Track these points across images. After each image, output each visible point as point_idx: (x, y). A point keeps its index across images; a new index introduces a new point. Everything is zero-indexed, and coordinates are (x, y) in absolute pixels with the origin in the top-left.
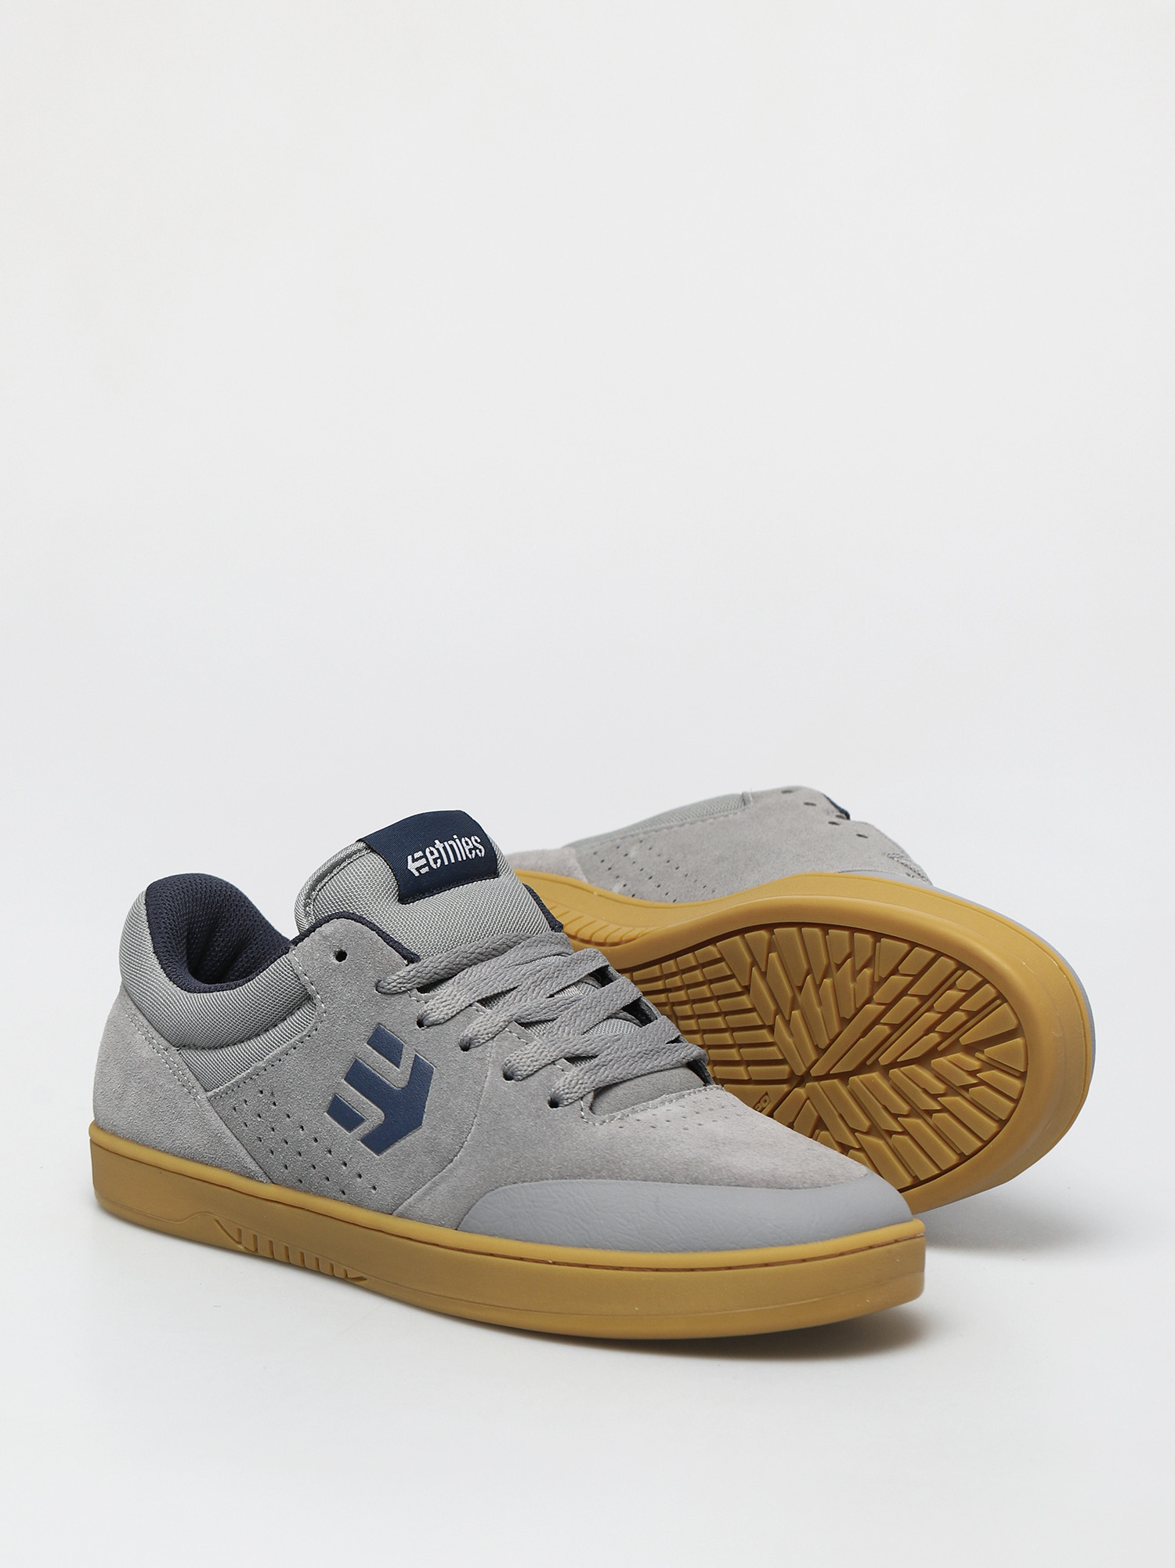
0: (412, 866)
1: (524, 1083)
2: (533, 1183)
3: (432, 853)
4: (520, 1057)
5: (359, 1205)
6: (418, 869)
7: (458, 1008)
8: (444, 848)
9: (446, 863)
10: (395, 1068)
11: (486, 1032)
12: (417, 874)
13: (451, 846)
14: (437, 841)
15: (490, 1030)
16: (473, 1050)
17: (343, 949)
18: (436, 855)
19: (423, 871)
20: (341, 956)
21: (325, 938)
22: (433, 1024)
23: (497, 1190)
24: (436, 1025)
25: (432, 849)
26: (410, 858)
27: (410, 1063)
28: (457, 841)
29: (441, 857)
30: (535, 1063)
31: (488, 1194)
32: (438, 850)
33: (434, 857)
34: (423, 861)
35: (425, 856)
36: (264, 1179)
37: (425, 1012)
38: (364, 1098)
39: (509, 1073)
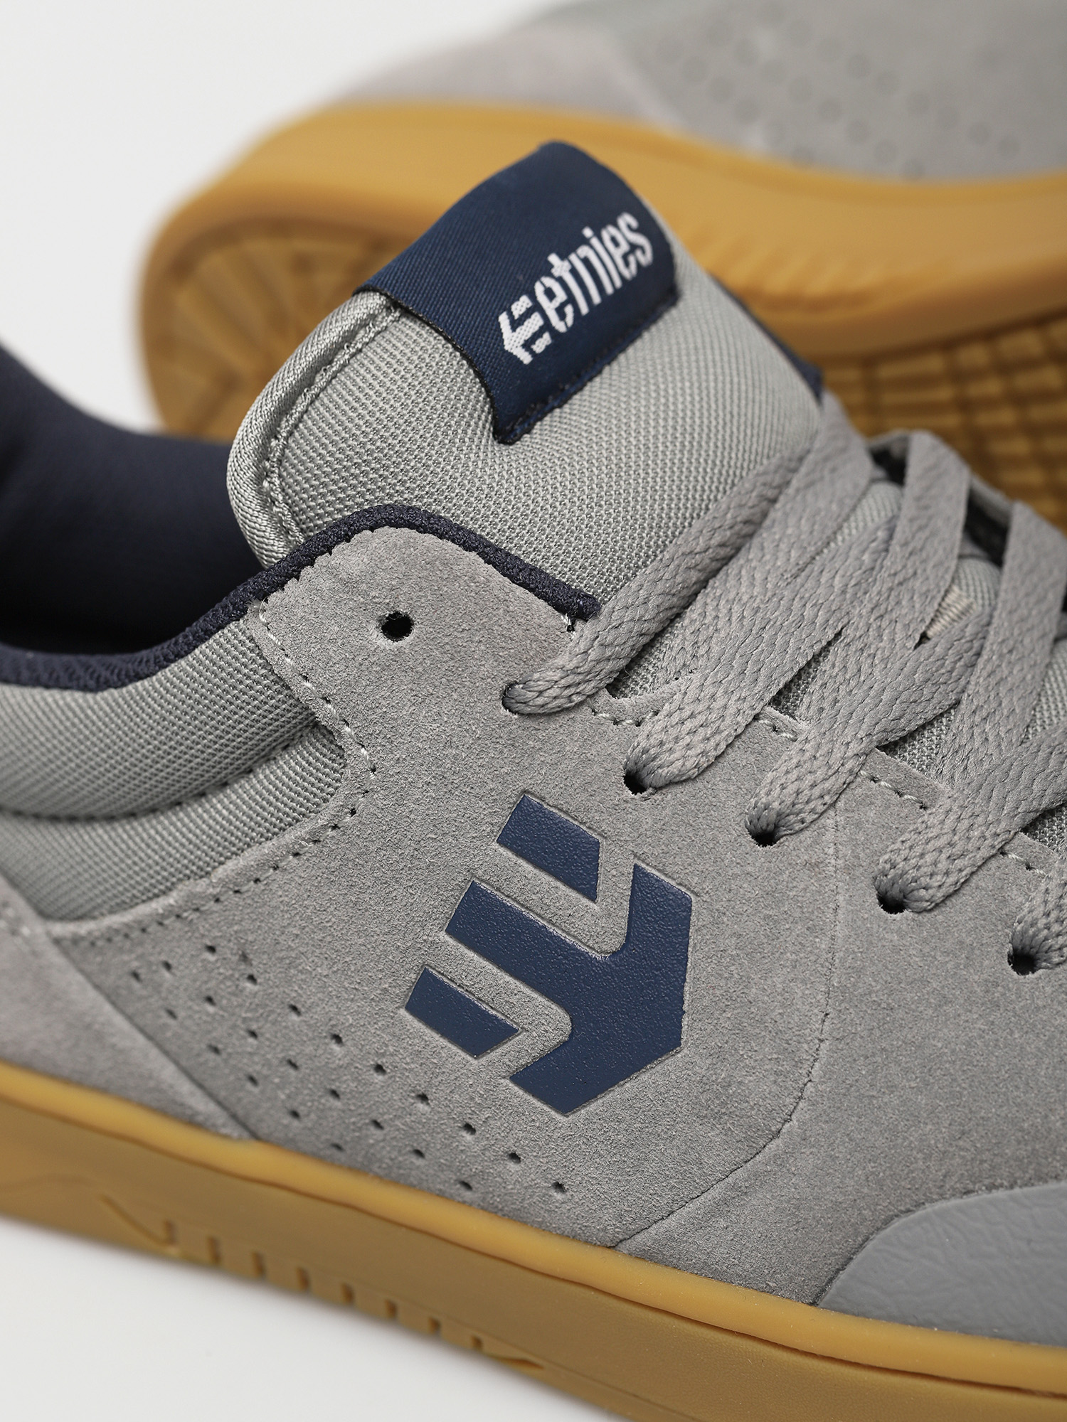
0: (513, 341)
1: (938, 916)
2: (1017, 1190)
3: (550, 294)
4: (918, 850)
5: (517, 1217)
6: (527, 345)
7: (728, 732)
8: (574, 272)
9: (584, 309)
10: (585, 901)
11: (817, 791)
12: (526, 358)
13: (586, 261)
14: (553, 258)
15: (827, 785)
16: (787, 844)
17: (403, 609)
18: (561, 296)
19: (539, 347)
20: (397, 626)
21: (349, 584)
22: (671, 783)
23: (920, 1213)
24: (677, 783)
25: (548, 282)
26: (504, 320)
27: (625, 887)
28: (595, 242)
29: (571, 299)
30: (959, 863)
31: (897, 1223)
32: (560, 280)
33: (556, 303)
34: (535, 322)
35: (536, 307)
36: (232, 1130)
37: (645, 751)
38: (508, 978)
39: (895, 892)
